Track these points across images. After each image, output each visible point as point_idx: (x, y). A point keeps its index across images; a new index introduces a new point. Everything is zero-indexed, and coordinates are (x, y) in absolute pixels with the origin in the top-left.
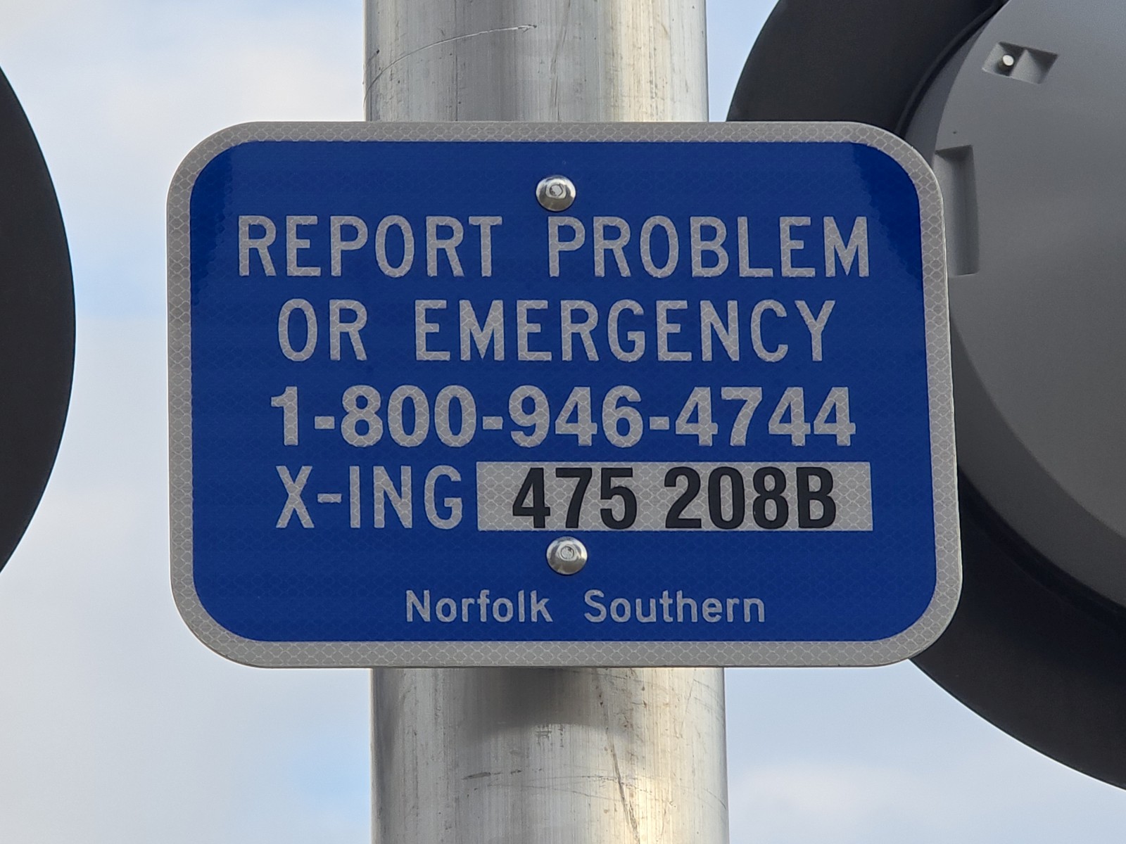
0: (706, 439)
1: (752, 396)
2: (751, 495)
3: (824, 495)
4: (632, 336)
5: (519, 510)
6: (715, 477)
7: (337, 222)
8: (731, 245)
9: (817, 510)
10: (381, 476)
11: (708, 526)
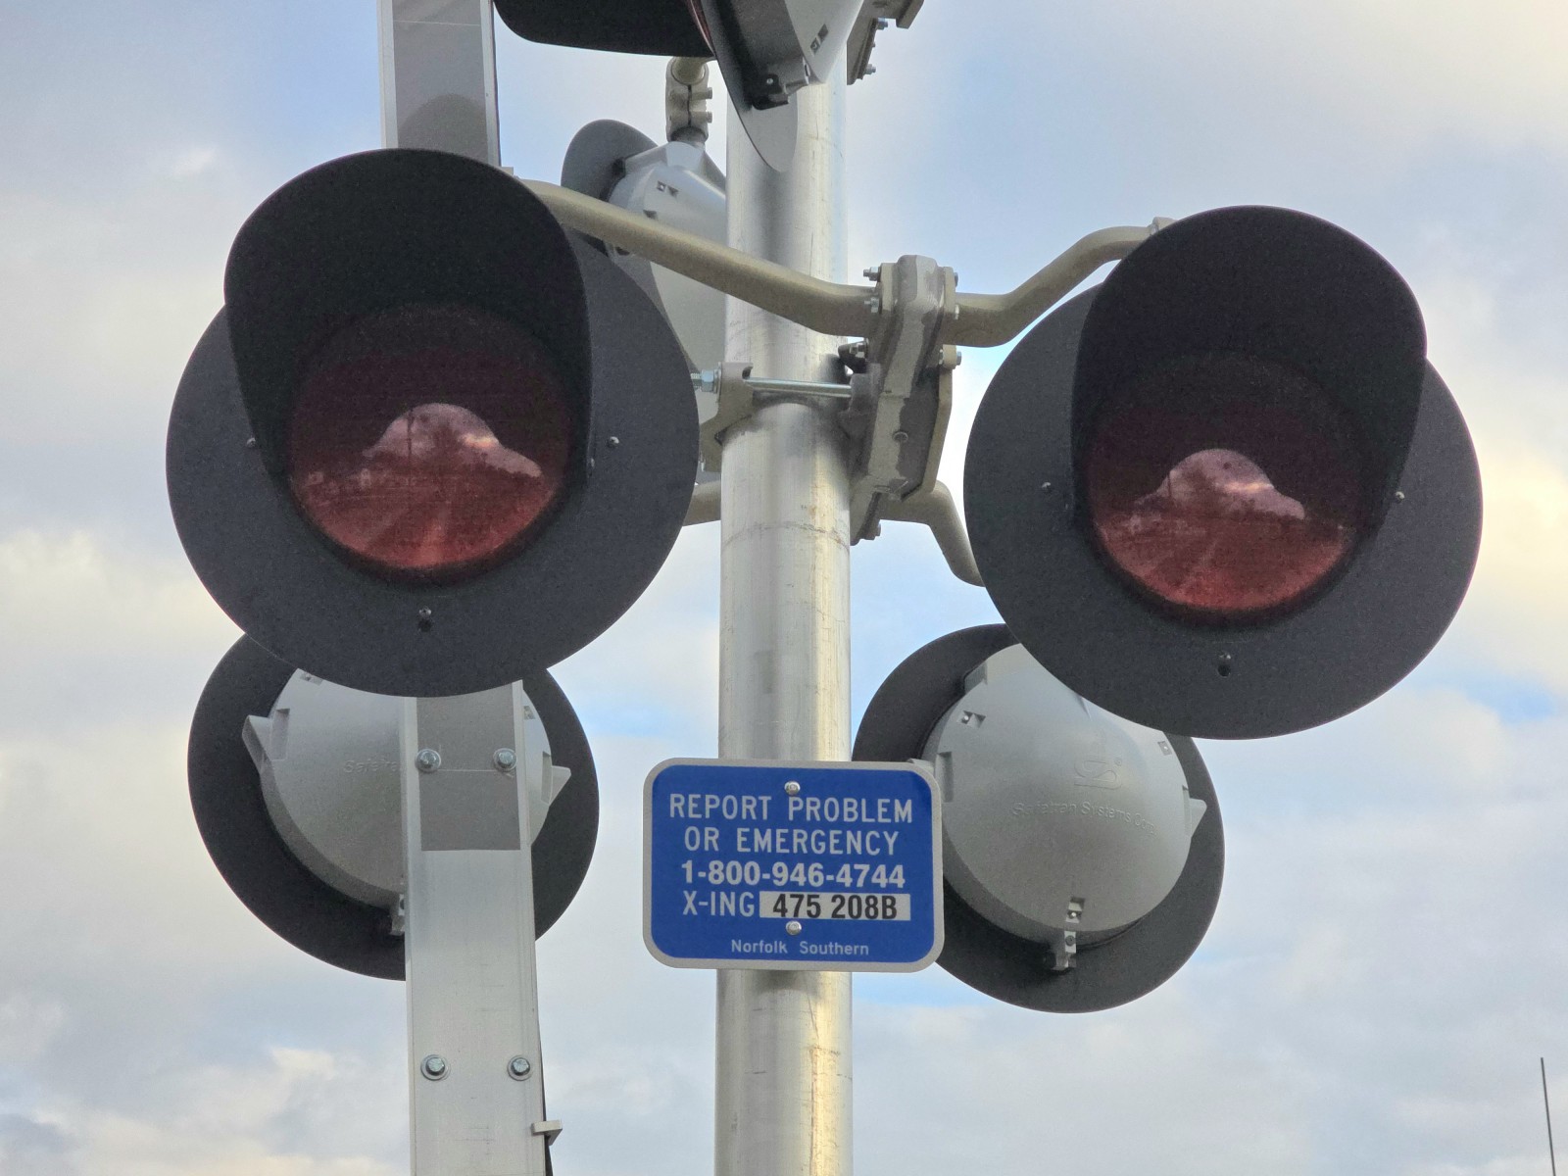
0: (848, 885)
1: (866, 868)
2: (864, 906)
3: (892, 906)
4: (821, 844)
5: (775, 910)
6: (851, 898)
7: (708, 797)
8: (859, 810)
9: (889, 912)
10: (723, 896)
11: (848, 917)
